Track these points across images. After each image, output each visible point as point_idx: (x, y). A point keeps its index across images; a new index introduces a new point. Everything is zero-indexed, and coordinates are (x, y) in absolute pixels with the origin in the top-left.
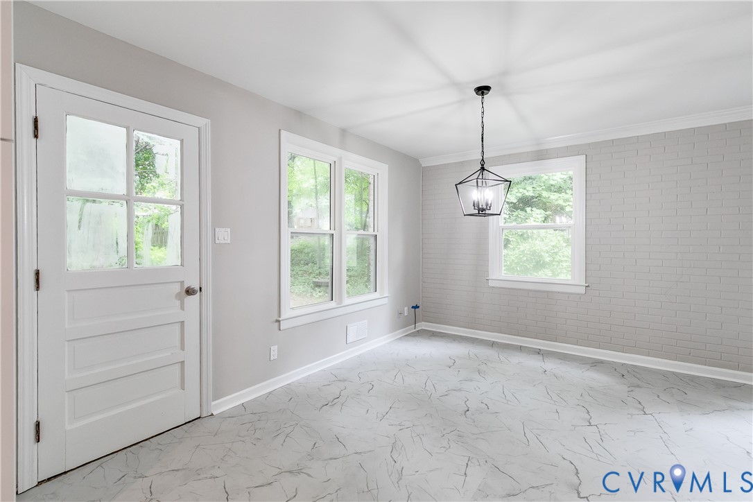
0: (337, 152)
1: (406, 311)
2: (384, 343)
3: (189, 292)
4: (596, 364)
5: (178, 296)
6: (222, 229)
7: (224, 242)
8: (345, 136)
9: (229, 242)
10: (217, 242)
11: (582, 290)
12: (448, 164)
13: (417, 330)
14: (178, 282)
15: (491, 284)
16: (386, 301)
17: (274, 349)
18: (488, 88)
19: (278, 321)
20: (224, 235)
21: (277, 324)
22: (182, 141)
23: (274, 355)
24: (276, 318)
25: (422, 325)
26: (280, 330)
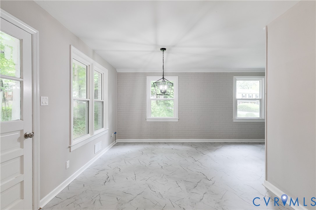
0: (92, 60)
1: (113, 135)
2: (107, 150)
3: (26, 136)
4: (183, 144)
5: (20, 140)
6: (45, 97)
7: (45, 105)
8: (94, 54)
9: (48, 105)
10: (42, 104)
11: (177, 120)
12: (129, 73)
13: (116, 143)
14: (19, 131)
15: (147, 120)
16: (107, 132)
17: (68, 162)
18: (165, 49)
19: (70, 147)
20: (45, 101)
21: (69, 148)
22: (21, 41)
23: (68, 165)
24: (69, 145)
25: (118, 141)
26: (70, 152)
